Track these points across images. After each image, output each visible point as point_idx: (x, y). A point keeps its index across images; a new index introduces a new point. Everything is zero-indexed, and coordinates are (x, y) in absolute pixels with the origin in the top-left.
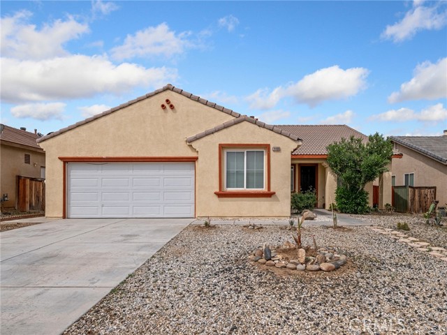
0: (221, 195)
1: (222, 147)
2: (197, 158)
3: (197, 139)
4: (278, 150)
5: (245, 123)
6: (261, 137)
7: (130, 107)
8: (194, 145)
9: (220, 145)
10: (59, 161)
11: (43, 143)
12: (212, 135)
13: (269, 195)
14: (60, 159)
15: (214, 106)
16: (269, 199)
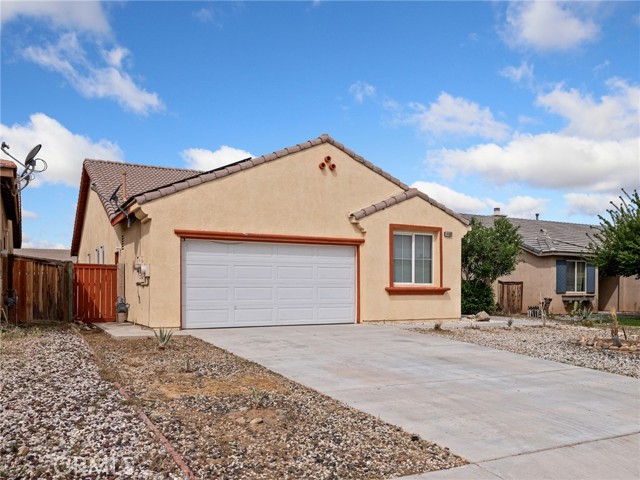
0: (392, 292)
1: (393, 227)
2: (363, 241)
3: (366, 214)
4: (449, 235)
5: (417, 199)
6: (432, 219)
7: (278, 161)
8: (363, 223)
9: (391, 225)
10: (175, 236)
11: (148, 205)
12: (382, 212)
13: (441, 292)
14: (177, 233)
15: (380, 172)
16: (441, 296)
